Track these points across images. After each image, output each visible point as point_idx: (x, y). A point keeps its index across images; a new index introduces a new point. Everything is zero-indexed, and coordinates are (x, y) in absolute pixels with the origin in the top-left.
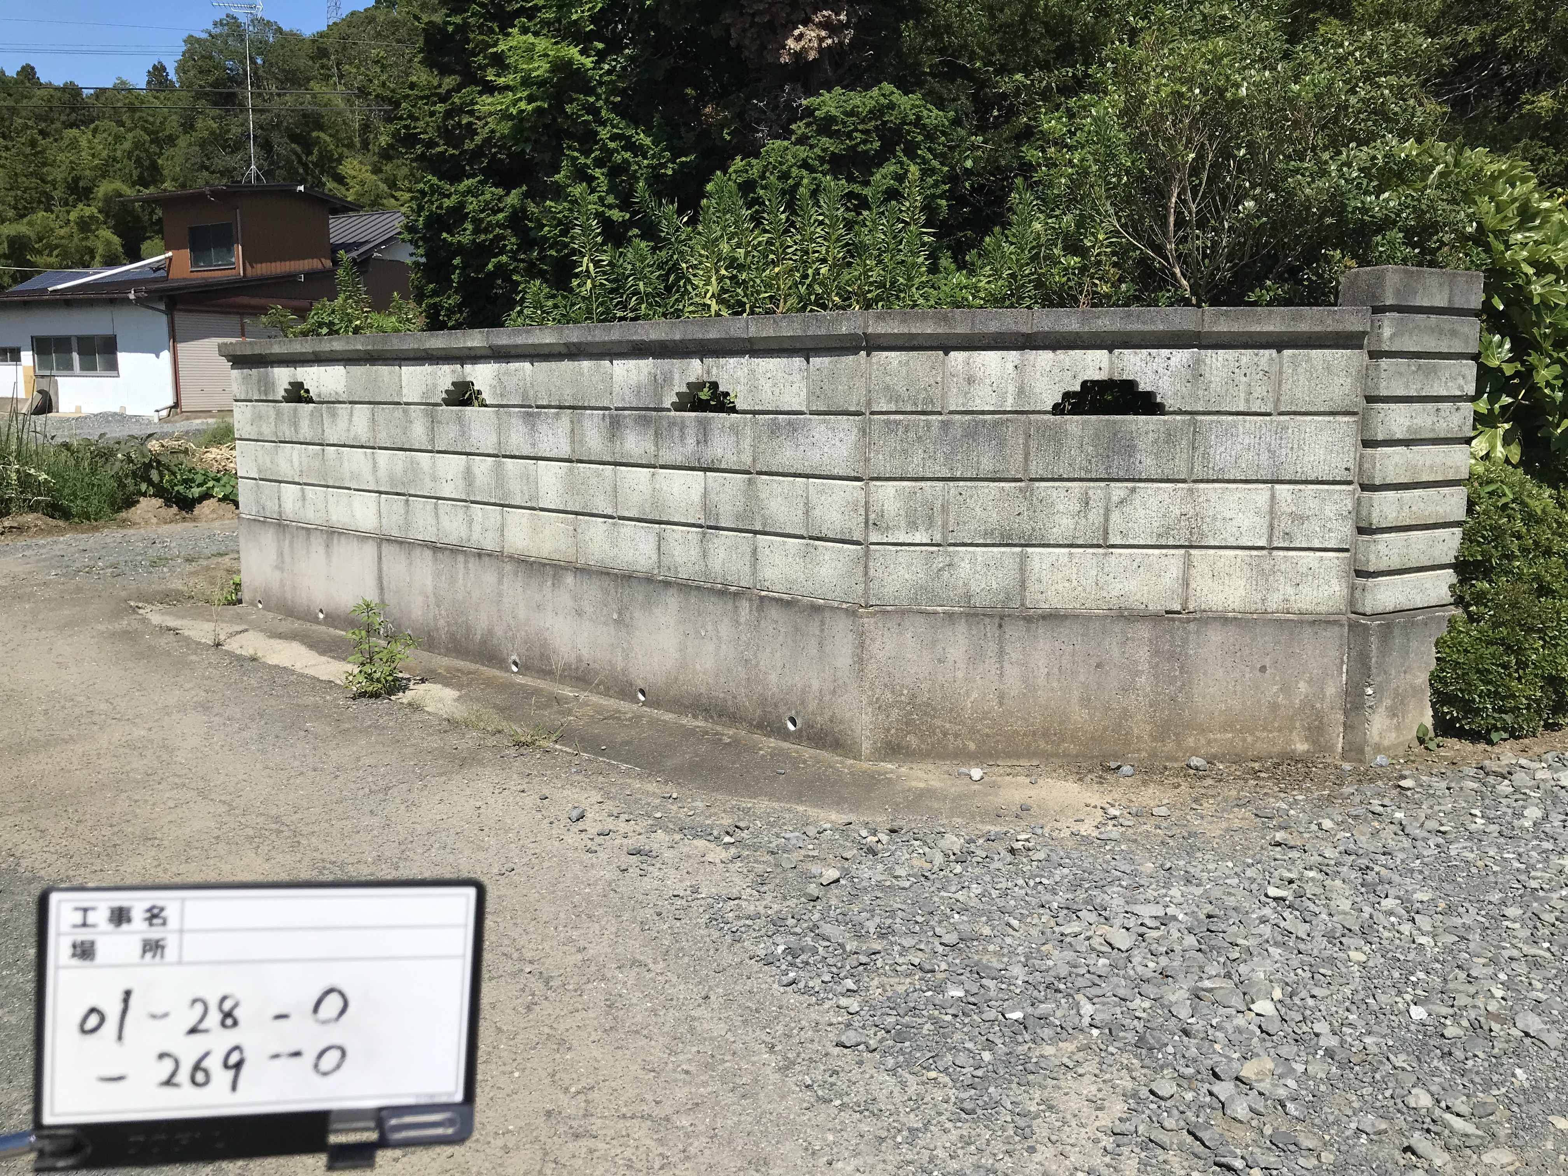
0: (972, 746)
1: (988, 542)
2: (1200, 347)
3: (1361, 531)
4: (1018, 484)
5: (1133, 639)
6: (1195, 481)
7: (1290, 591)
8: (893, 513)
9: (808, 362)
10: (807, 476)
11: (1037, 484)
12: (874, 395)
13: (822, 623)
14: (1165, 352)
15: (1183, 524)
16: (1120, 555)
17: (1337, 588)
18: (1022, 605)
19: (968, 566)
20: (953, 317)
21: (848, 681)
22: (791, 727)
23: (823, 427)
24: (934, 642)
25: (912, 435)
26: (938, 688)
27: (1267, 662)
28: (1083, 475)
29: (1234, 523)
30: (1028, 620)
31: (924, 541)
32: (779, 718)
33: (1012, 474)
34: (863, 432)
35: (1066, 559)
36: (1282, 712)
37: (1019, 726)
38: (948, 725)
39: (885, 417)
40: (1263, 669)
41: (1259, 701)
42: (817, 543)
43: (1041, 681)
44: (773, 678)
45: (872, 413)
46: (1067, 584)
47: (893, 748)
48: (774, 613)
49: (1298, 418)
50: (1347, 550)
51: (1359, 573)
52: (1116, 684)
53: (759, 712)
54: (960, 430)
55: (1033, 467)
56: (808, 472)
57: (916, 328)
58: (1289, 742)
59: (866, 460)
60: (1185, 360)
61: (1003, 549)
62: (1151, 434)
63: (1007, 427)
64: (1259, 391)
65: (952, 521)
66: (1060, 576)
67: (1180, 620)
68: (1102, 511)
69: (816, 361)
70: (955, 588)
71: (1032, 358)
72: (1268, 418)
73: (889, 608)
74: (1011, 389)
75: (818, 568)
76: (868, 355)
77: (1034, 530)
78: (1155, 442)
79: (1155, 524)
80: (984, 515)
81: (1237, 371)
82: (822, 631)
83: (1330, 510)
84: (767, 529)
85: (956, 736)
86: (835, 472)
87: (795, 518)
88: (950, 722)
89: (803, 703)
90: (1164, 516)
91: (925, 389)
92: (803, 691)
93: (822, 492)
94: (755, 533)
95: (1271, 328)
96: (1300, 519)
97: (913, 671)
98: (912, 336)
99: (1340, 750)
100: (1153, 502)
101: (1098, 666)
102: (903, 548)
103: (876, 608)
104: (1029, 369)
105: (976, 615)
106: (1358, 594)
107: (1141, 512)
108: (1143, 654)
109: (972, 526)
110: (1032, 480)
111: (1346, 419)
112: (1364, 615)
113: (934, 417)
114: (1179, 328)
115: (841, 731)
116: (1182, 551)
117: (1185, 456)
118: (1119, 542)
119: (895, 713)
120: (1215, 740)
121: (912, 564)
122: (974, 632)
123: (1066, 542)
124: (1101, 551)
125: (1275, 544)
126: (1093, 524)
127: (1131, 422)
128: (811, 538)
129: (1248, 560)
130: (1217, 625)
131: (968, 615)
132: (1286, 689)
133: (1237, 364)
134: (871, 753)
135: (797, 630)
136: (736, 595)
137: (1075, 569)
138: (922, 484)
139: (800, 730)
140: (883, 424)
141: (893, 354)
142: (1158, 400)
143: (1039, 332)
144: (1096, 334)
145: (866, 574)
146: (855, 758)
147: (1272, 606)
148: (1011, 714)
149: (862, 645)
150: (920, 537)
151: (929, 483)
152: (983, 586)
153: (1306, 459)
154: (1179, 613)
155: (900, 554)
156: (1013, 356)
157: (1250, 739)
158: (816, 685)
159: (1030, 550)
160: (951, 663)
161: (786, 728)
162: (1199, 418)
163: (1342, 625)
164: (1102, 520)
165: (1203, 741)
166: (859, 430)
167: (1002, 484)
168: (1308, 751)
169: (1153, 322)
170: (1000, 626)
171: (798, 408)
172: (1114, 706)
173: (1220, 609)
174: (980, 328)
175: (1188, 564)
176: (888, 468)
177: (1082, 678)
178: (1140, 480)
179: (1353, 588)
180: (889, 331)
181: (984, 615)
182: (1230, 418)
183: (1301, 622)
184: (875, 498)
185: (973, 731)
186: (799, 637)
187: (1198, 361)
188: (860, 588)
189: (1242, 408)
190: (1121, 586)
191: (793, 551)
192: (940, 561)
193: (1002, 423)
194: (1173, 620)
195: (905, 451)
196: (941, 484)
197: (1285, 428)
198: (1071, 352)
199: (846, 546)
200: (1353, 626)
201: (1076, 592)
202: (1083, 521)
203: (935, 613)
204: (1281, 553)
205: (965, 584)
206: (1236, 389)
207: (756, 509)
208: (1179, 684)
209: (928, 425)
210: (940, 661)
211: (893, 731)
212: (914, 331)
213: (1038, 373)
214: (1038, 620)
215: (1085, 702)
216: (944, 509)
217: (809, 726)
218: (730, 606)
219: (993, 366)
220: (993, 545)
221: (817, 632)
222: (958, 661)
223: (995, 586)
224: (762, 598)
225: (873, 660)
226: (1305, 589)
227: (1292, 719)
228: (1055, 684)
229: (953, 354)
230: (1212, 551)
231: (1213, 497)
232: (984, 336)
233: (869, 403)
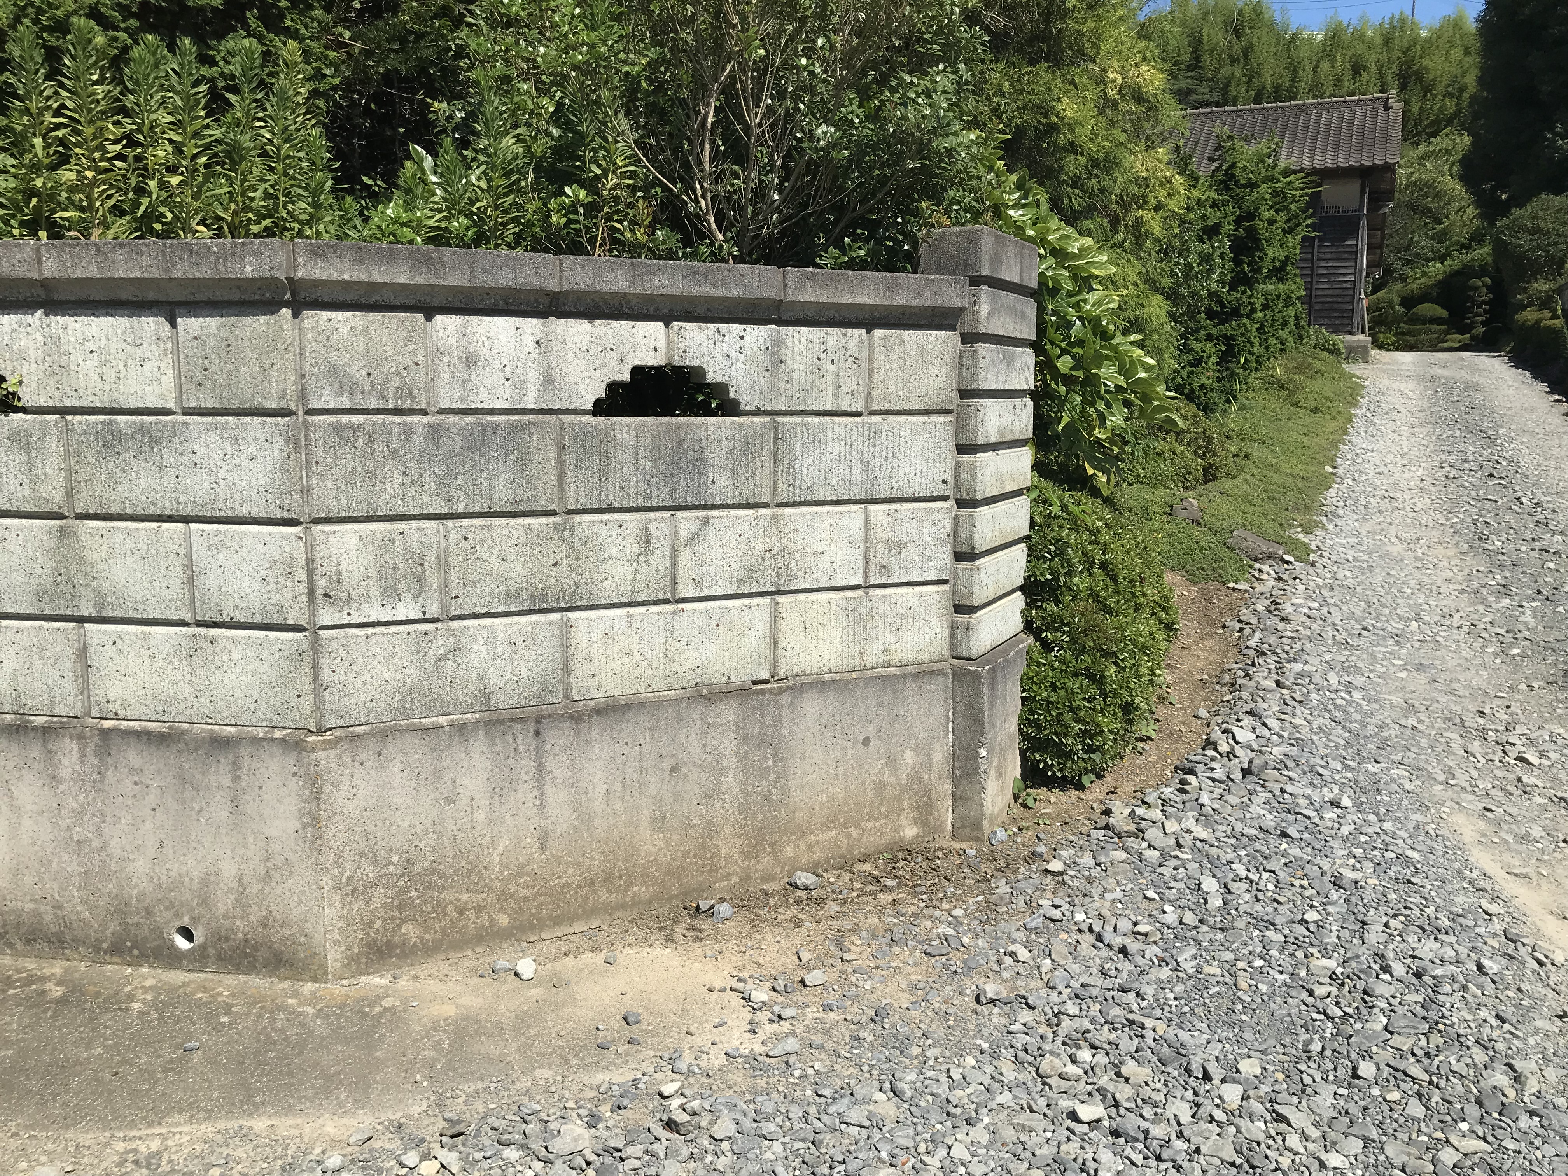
0: (503, 920)
1: (513, 608)
2: (780, 322)
3: (959, 557)
4: (551, 519)
5: (716, 726)
6: (779, 505)
7: (891, 638)
8: (356, 576)
9: (174, 325)
10: (186, 520)
11: (578, 518)
12: (311, 382)
13: (236, 765)
14: (737, 328)
15: (768, 563)
16: (694, 611)
17: (938, 630)
18: (566, 697)
19: (484, 649)
20: (441, 261)
21: (292, 857)
22: (182, 943)
23: (213, 436)
24: (438, 774)
25: (381, 448)
26: (447, 843)
27: (871, 731)
28: (641, 503)
29: (826, 558)
30: (576, 718)
31: (412, 617)
32: (158, 932)
33: (542, 504)
34: (294, 443)
35: (624, 624)
36: (889, 792)
37: (571, 876)
38: (465, 897)
39: (333, 419)
40: (866, 742)
41: (863, 784)
42: (213, 632)
43: (598, 805)
44: (140, 866)
45: (310, 412)
46: (626, 660)
47: (379, 951)
48: (133, 756)
49: (891, 418)
50: (946, 582)
51: (959, 609)
52: (696, 790)
53: (113, 926)
54: (457, 439)
55: (571, 492)
56: (189, 511)
57: (380, 274)
58: (897, 829)
59: (306, 490)
60: (761, 340)
61: (534, 618)
62: (725, 443)
63: (531, 435)
64: (848, 384)
65: (454, 580)
66: (616, 650)
67: (771, 691)
68: (668, 553)
69: (190, 325)
70: (466, 683)
71: (560, 330)
72: (858, 419)
73: (358, 730)
74: (533, 376)
75: (218, 674)
76: (296, 315)
77: (577, 586)
78: (731, 453)
79: (735, 566)
80: (504, 568)
81: (823, 356)
82: (237, 779)
83: (928, 534)
84: (108, 613)
85: (479, 910)
86: (244, 511)
87: (165, 592)
88: (469, 891)
89: (205, 901)
90: (745, 554)
91: (398, 374)
92: (205, 881)
93: (220, 546)
94: (81, 620)
95: (865, 300)
96: (896, 546)
97: (406, 824)
98: (373, 286)
99: (949, 828)
100: (730, 536)
101: (674, 769)
102: (377, 630)
103: (338, 733)
104: (557, 346)
105: (501, 722)
106: (959, 634)
107: (717, 551)
108: (728, 744)
109: (489, 586)
110: (570, 512)
111: (941, 418)
112: (970, 659)
113: (415, 419)
114: (757, 294)
115: (285, 939)
116: (767, 599)
117: (767, 472)
118: (691, 594)
119: (379, 896)
120: (817, 842)
121: (394, 654)
122: (498, 749)
123: (623, 600)
124: (669, 608)
125: (872, 581)
126: (657, 571)
127: (699, 427)
128: (199, 624)
129: (843, 604)
130: (813, 693)
131: (488, 723)
132: (892, 762)
133: (823, 347)
134: (344, 966)
135: (184, 781)
136: (47, 732)
137: (636, 637)
138: (403, 525)
139: (203, 947)
140: (330, 430)
141: (340, 315)
142: (732, 395)
143: (572, 291)
144: (649, 298)
145: (316, 677)
146: (315, 980)
147: (872, 660)
148: (558, 860)
149: (317, 796)
150: (405, 610)
151: (414, 524)
152: (508, 676)
153: (901, 471)
154: (767, 682)
155: (373, 640)
156: (532, 326)
157: (855, 834)
158: (229, 869)
159: (573, 615)
160: (466, 800)
161: (173, 947)
162: (781, 419)
163: (946, 675)
164: (668, 565)
165: (803, 847)
166: (288, 441)
167: (528, 521)
168: (917, 836)
169: (725, 284)
170: (537, 733)
171: (160, 404)
172: (696, 821)
173: (815, 670)
174: (483, 280)
175: (776, 616)
176: (344, 502)
177: (653, 790)
178: (714, 507)
179: (954, 627)
180: (335, 276)
181: (512, 720)
182: (816, 420)
183: (904, 676)
184: (324, 553)
185: (504, 897)
186: (189, 793)
187: (778, 343)
188: (307, 704)
189: (829, 407)
190: (697, 654)
191: (165, 648)
192: (439, 646)
193: (524, 427)
194: (762, 692)
195: (371, 474)
196: (433, 524)
197: (878, 432)
198: (615, 324)
199: (273, 635)
200: (958, 675)
201: (640, 670)
202: (644, 569)
203: (437, 728)
204: (878, 592)
205: (481, 677)
206: (823, 380)
207: (80, 579)
208: (773, 776)
209: (407, 431)
210: (448, 801)
211: (378, 924)
212: (377, 278)
213: (571, 353)
214: (590, 717)
215: (659, 822)
216: (443, 564)
217: (219, 937)
218: (35, 751)
219: (504, 340)
220: (519, 613)
221: (226, 781)
222: (477, 797)
223: (525, 674)
224: (105, 734)
225: (338, 817)
226: (905, 635)
227: (899, 799)
228: (618, 806)
229: (439, 319)
230: (801, 597)
231: (801, 524)
232: (488, 292)
233: (303, 395)
